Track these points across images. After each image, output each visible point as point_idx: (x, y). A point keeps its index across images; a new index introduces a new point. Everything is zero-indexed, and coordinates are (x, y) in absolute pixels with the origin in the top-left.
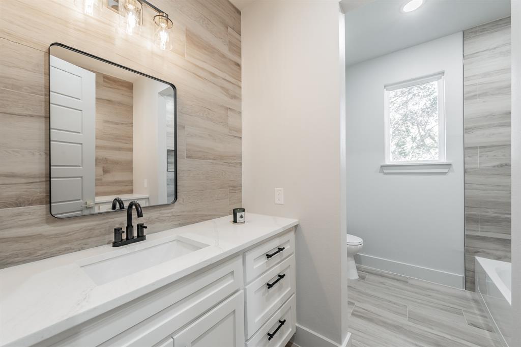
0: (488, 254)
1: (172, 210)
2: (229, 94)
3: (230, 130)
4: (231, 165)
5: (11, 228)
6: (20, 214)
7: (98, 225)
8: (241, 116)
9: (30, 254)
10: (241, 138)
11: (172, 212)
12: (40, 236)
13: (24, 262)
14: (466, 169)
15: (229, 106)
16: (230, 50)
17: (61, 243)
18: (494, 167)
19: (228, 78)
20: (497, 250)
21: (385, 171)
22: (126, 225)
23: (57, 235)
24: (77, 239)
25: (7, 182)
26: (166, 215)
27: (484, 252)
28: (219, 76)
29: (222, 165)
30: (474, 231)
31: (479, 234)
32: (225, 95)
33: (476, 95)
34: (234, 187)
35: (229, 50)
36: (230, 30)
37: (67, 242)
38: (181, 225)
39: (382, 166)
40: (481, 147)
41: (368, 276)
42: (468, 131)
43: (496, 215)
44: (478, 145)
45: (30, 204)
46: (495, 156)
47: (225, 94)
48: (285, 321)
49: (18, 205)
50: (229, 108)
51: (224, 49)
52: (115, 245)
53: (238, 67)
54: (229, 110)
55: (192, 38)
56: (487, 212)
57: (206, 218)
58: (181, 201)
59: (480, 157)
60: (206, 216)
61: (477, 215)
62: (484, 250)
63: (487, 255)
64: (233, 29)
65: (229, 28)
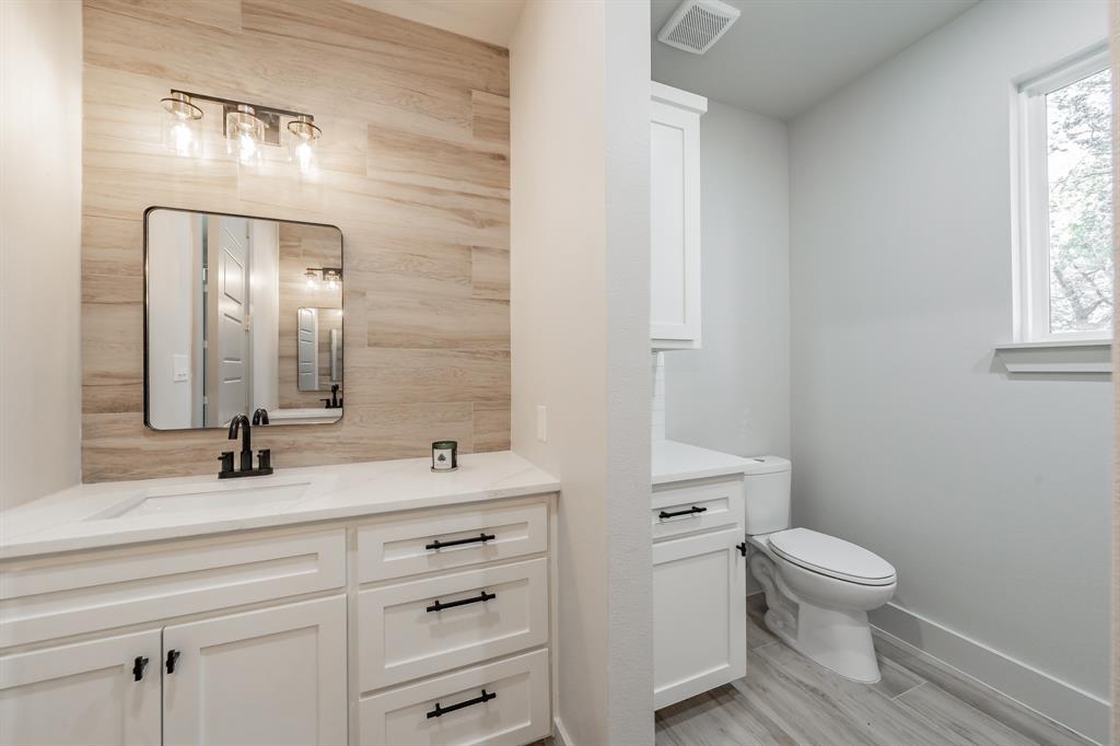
1: (338, 433)
2: (474, 220)
3: (476, 288)
4: (478, 356)
5: (106, 436)
6: (114, 422)
7: (211, 444)
8: (509, 257)
9: (125, 471)
10: (509, 301)
11: (338, 437)
12: (137, 451)
13: (119, 479)
15: (472, 244)
16: (477, 134)
17: (163, 463)
19: (471, 188)
21: (1012, 368)
22: (241, 449)
23: (156, 453)
24: (182, 461)
25: (103, 383)
26: (325, 441)
28: (448, 191)
29: (455, 356)
32: (465, 224)
34: (489, 399)
35: (475, 135)
36: (477, 95)
37: (169, 463)
38: (356, 460)
39: (999, 351)
41: (921, 691)
45: (126, 411)
47: (463, 220)
48: (493, 696)
49: (113, 410)
50: (475, 247)
51: (464, 136)
52: (223, 476)
53: (502, 162)
54: (473, 250)
55: (382, 137)
57: (414, 453)
58: (357, 420)
60: (414, 449)
64: (487, 90)
65: (475, 93)
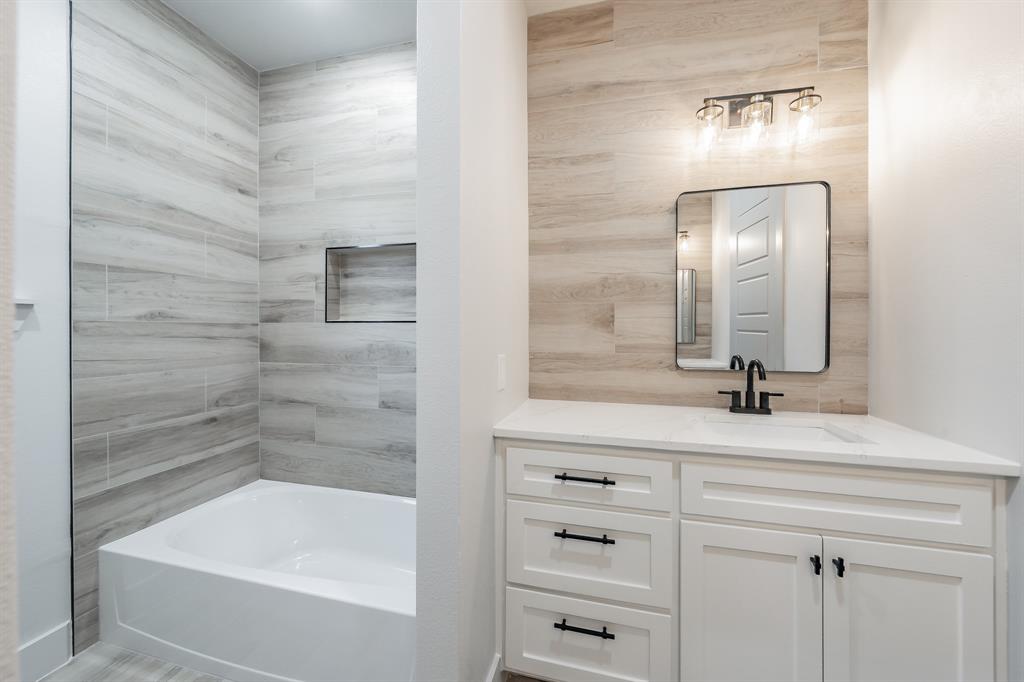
0: (127, 524)
14: (77, 322)
18: (139, 317)
20: (143, 506)
27: (119, 525)
30: (96, 482)
31: (109, 485)
33: (101, 133)
40: (113, 269)
42: (82, 218)
43: (142, 427)
44: (108, 262)
46: (140, 293)
56: (124, 426)
59: (111, 291)
61: (103, 440)
62: (117, 521)
63: (124, 528)
